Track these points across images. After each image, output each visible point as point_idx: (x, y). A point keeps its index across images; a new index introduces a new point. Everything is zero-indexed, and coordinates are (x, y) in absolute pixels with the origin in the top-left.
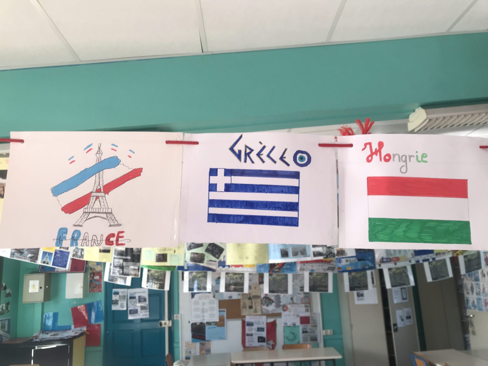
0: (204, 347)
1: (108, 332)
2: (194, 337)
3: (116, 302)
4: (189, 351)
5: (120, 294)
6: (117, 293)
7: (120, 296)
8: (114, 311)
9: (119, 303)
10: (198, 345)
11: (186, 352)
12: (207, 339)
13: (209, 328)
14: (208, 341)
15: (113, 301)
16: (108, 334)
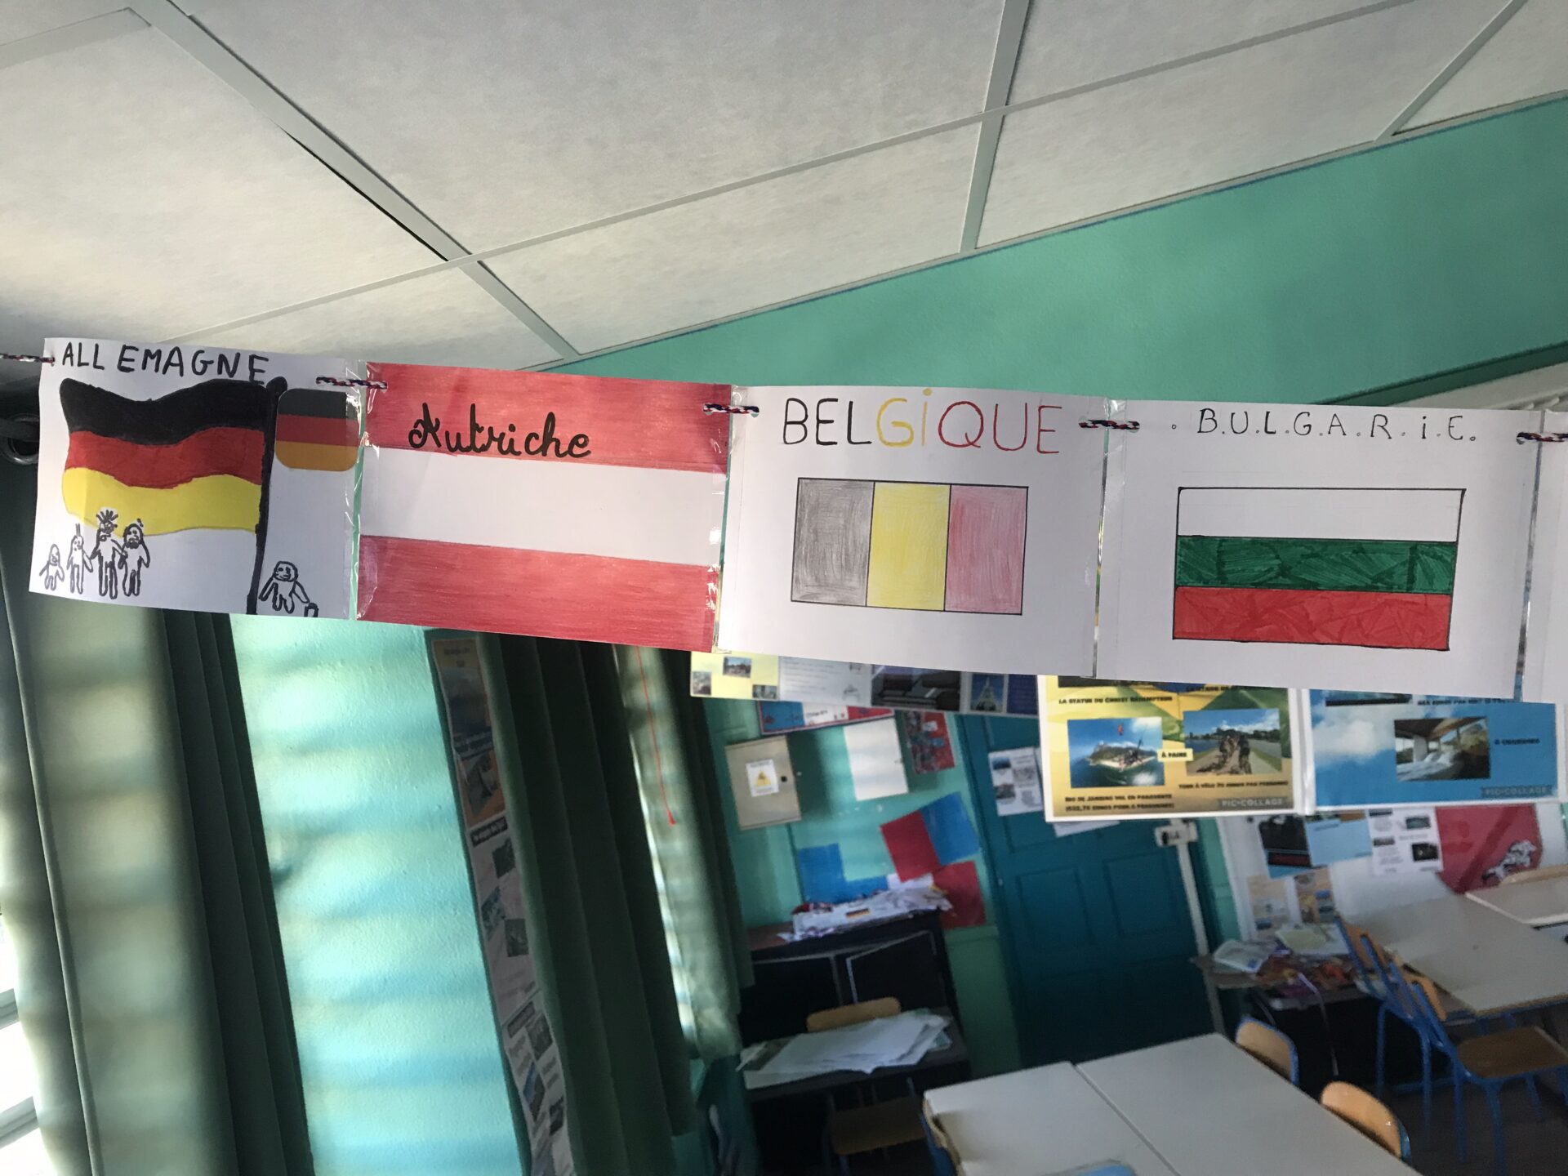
0: (1309, 886)
1: (1001, 882)
2: (1272, 861)
3: (1007, 792)
4: (1266, 903)
5: (1014, 764)
6: (1004, 765)
7: (1015, 772)
8: (1005, 818)
9: (1018, 791)
10: (1288, 883)
11: (1256, 909)
12: (1314, 862)
13: (1317, 829)
14: (1319, 867)
15: (997, 789)
16: (1003, 886)
